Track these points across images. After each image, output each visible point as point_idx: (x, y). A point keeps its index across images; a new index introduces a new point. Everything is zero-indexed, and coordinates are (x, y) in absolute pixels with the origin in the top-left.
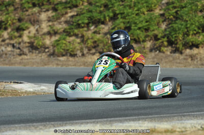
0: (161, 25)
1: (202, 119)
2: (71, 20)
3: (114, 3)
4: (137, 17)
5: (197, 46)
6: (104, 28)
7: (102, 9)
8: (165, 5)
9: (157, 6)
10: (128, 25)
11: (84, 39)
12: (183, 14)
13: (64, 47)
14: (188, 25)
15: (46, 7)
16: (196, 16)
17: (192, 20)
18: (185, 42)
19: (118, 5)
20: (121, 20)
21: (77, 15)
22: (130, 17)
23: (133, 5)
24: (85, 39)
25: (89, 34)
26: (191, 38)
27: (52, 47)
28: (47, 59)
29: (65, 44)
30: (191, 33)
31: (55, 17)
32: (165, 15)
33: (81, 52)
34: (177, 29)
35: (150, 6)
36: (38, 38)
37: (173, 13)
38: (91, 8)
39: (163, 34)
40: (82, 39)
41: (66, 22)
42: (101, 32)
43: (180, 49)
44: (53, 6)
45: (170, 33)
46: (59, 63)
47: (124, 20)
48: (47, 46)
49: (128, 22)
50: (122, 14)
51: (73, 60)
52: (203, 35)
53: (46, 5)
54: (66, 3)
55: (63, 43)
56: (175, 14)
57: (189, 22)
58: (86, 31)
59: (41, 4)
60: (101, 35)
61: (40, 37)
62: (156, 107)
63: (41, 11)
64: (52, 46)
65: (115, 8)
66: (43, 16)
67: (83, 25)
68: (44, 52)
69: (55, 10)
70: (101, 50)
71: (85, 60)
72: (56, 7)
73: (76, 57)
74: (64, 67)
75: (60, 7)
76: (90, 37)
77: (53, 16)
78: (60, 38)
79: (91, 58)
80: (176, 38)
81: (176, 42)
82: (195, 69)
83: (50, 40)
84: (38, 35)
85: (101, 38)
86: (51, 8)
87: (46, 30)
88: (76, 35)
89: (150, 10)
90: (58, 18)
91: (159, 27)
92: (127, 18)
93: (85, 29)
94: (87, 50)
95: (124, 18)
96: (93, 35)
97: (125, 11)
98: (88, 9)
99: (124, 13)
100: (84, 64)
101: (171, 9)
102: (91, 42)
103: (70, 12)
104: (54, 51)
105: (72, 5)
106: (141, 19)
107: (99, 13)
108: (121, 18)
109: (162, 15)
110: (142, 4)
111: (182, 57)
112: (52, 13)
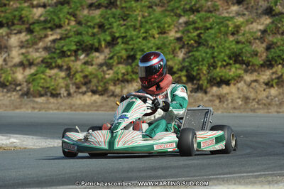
0: (177, 53)
1: (235, 184)
2: (52, 45)
3: (113, 22)
4: (144, 42)
5: (227, 83)
6: (98, 57)
7: (95, 30)
8: (184, 25)
9: (173, 26)
10: (132, 53)
11: (70, 72)
12: (208, 38)
13: (43, 83)
14: (216, 54)
15: (18, 27)
16: (225, 41)
17: (220, 47)
18: (211, 77)
19: (118, 25)
20: (122, 46)
21: (61, 39)
22: (134, 42)
23: (138, 25)
24: (72, 73)
25: (77, 65)
26: (219, 72)
27: (25, 84)
28: (18, 100)
29: (44, 79)
30: (220, 64)
31: (30, 42)
32: (184, 40)
33: (66, 90)
34: (200, 59)
35: (162, 26)
36: (7, 71)
37: (195, 36)
38: (80, 29)
39: (181, 66)
40: (68, 72)
41: (46, 49)
42: (94, 63)
43: (204, 87)
44: (27, 26)
45: (191, 64)
46: (36, 106)
47: (126, 46)
48: (18, 83)
49: (132, 49)
50: (123, 37)
51: (55, 102)
52: (236, 68)
53: (18, 24)
54: (45, 21)
55: (41, 79)
56: (196, 38)
57: (216, 49)
58: (73, 61)
59: (10, 23)
60: (94, 67)
61: (9, 69)
62: (170, 167)
63: (11, 34)
64: (26, 82)
65: (114, 30)
66: (14, 40)
67: (69, 53)
68: (15, 90)
69: (30, 31)
70: (95, 88)
71: (72, 102)
72: (32, 27)
73: (59, 98)
74: (43, 112)
75: (37, 28)
76: (79, 70)
77: (27, 41)
78: (37, 71)
79: (80, 99)
80: (199, 72)
81: (198, 77)
82: (225, 114)
83: (23, 74)
84: (6, 66)
85: (94, 71)
86: (24, 29)
87: (17, 60)
88: (60, 67)
89: (163, 32)
90: (35, 43)
91: (174, 57)
92: (131, 43)
93: (73, 58)
94: (74, 87)
95: (126, 43)
96: (83, 67)
97: (128, 34)
98: (77, 31)
99: (126, 36)
100: (71, 107)
101: (192, 31)
102: (80, 77)
103: (52, 35)
104: (29, 89)
105: (54, 25)
106: (150, 45)
107: (91, 36)
108: (123, 43)
109: (179, 39)
110: (152, 23)
111: (206, 98)
112: (26, 35)
